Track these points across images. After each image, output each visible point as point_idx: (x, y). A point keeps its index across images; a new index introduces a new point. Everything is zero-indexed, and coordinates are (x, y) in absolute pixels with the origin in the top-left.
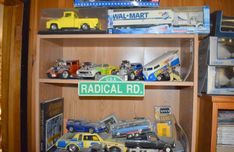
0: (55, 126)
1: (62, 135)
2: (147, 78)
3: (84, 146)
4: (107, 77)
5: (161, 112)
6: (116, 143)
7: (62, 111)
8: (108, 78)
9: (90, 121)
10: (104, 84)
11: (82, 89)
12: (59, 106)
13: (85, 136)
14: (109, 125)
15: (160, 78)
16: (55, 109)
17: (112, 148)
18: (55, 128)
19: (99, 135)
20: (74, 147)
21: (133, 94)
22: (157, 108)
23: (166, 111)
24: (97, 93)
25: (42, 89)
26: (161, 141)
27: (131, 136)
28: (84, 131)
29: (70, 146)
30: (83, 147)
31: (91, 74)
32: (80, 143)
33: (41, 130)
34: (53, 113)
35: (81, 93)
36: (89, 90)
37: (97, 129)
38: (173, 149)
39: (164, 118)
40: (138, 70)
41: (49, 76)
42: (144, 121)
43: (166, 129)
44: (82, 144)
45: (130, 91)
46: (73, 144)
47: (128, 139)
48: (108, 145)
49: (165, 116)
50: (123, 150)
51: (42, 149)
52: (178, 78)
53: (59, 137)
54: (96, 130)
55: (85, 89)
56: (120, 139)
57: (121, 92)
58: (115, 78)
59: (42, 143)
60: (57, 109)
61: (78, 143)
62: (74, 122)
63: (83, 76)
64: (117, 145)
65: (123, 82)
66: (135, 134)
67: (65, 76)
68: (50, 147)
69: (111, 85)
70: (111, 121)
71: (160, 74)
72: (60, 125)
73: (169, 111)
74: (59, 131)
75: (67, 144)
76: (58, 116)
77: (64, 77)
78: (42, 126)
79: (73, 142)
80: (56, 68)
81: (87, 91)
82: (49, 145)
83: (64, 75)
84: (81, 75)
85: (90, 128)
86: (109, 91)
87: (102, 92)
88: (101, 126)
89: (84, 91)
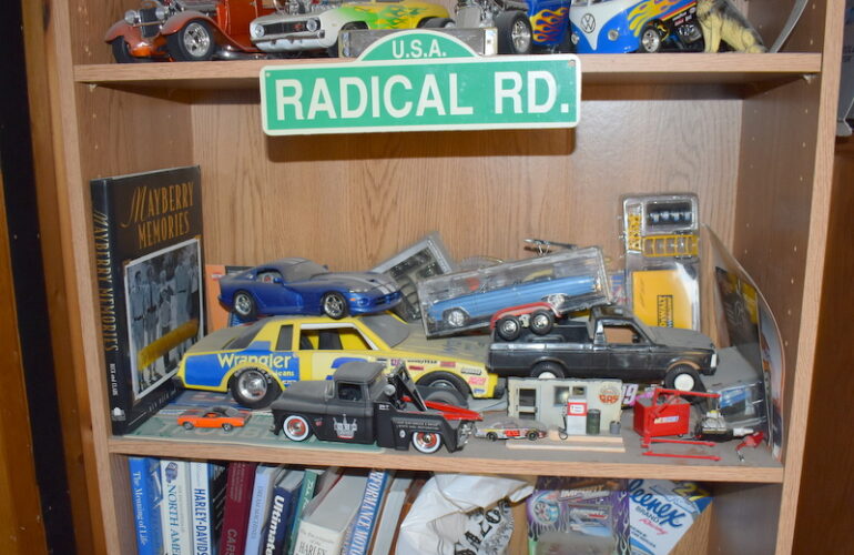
0: (169, 292)
1: (205, 333)
2: (593, 40)
3: (304, 375)
4: (398, 40)
5: (650, 222)
6: (448, 359)
7: (195, 226)
8: (402, 43)
9: (326, 267)
10: (384, 74)
11: (282, 101)
12: (178, 201)
13: (305, 334)
14: (411, 283)
15: (656, 41)
16: (161, 216)
17: (429, 380)
18: (169, 300)
19: (366, 323)
20: (258, 382)
21: (526, 116)
22: (634, 202)
23: (676, 215)
24: (350, 120)
25: (94, 116)
26: (654, 345)
27: (512, 326)
28: (299, 308)
29: (238, 378)
30: (296, 377)
31: (318, 33)
32: (283, 363)
33: (103, 305)
34: (156, 231)
35: (274, 123)
36: (315, 107)
37: (359, 298)
38: (706, 380)
39: (663, 246)
40: (545, 15)
41: (121, 53)
42: (574, 255)
43: (671, 296)
44: (294, 366)
45: (508, 102)
46: (255, 366)
47: (501, 338)
48: (412, 368)
49: (671, 240)
50: (478, 387)
51: (115, 392)
52: (743, 38)
53: (189, 341)
54: (352, 300)
55: (295, 100)
56: (464, 341)
57: (469, 111)
58: (435, 42)
59: (113, 366)
60: (172, 214)
61: (276, 364)
62: (252, 273)
63: (284, 43)
64: (452, 365)
65: (476, 58)
66: (534, 316)
67: (194, 48)
68: (152, 382)
69: (417, 75)
70: (421, 265)
71: (656, 21)
72: (194, 290)
73: (687, 215)
74: (187, 316)
75: (227, 368)
76: (180, 250)
77: (191, 52)
78: (110, 288)
79: (255, 357)
80: (149, 14)
81: (305, 112)
82: (147, 374)
83: (190, 42)
84: (274, 41)
85: (325, 294)
86: (409, 105)
87: (376, 113)
88: (374, 284)
89: (289, 109)
